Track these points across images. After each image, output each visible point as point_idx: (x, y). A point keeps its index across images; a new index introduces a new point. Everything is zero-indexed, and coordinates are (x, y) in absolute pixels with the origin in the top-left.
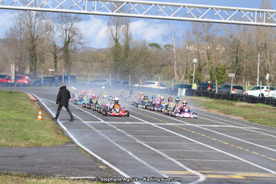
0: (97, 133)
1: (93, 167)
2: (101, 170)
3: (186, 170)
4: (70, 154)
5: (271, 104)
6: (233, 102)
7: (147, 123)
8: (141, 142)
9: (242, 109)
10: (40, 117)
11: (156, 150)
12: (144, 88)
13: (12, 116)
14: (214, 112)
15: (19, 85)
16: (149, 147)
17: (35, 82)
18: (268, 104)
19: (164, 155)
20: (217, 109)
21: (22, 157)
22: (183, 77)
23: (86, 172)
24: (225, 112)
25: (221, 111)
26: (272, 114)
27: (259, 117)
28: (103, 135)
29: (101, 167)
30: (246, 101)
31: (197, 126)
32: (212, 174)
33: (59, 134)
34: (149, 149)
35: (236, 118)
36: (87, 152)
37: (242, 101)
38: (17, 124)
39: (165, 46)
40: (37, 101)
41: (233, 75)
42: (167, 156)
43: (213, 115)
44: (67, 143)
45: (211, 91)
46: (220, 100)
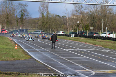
0: (42, 54)
1: (45, 69)
2: (49, 70)
3: (85, 70)
4: (34, 63)
5: (112, 40)
6: (95, 40)
7: (62, 49)
8: (62, 57)
9: (100, 42)
10: (16, 47)
11: (70, 61)
12: (56, 34)
13: (5, 47)
14: (88, 44)
15: (3, 34)
16: (66, 59)
17: (10, 32)
18: (110, 40)
19: (74, 63)
20: (90, 42)
21: (13, 65)
22: (71, 29)
23: (43, 71)
24: (93, 44)
25: (91, 43)
26: (113, 44)
27: (108, 45)
28: (45, 54)
29: (49, 69)
30: (101, 39)
31: (83, 50)
32: (97, 71)
33: (26, 54)
34: (67, 60)
35: (98, 46)
36: (40, 62)
37: (99, 39)
38: (7, 50)
39: (62, 16)
40: (13, 40)
41: (92, 28)
42: (75, 63)
43: (88, 45)
44: (30, 58)
45: (85, 35)
46: (90, 39)
